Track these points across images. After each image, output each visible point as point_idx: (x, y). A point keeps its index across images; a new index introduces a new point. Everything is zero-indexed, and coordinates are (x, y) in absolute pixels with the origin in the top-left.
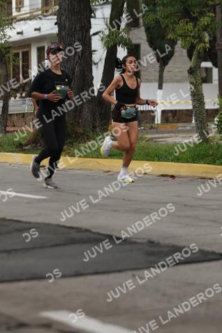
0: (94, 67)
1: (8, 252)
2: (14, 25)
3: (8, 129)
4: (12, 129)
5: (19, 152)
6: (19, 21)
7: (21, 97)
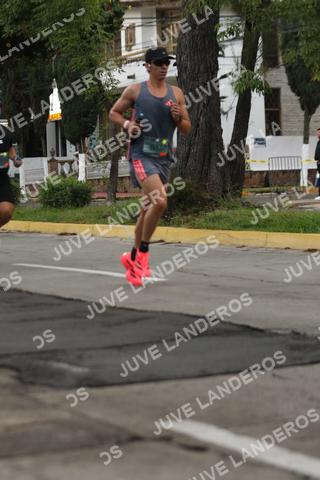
0: (223, 117)
1: (119, 348)
2: (123, 68)
3: (118, 196)
4: (124, 196)
6: (129, 62)
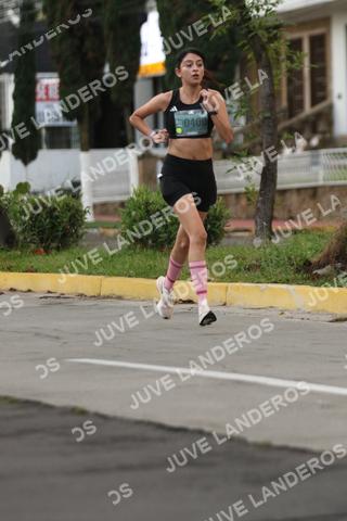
5: (304, 282)
7: (308, 148)
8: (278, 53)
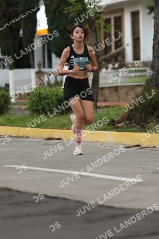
3: (99, 104)
4: (103, 104)
5: (111, 130)
7: (114, 68)
8: (100, 25)
